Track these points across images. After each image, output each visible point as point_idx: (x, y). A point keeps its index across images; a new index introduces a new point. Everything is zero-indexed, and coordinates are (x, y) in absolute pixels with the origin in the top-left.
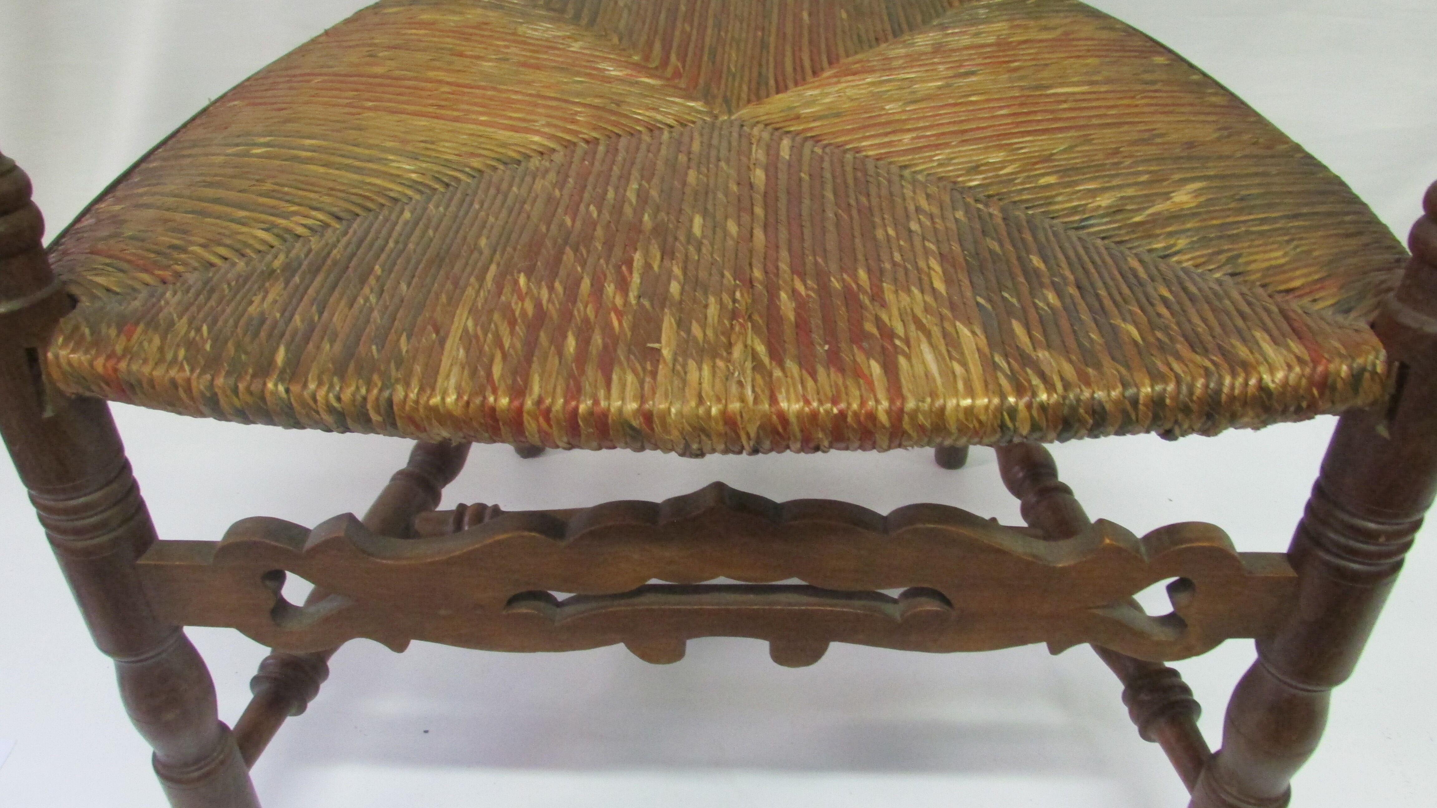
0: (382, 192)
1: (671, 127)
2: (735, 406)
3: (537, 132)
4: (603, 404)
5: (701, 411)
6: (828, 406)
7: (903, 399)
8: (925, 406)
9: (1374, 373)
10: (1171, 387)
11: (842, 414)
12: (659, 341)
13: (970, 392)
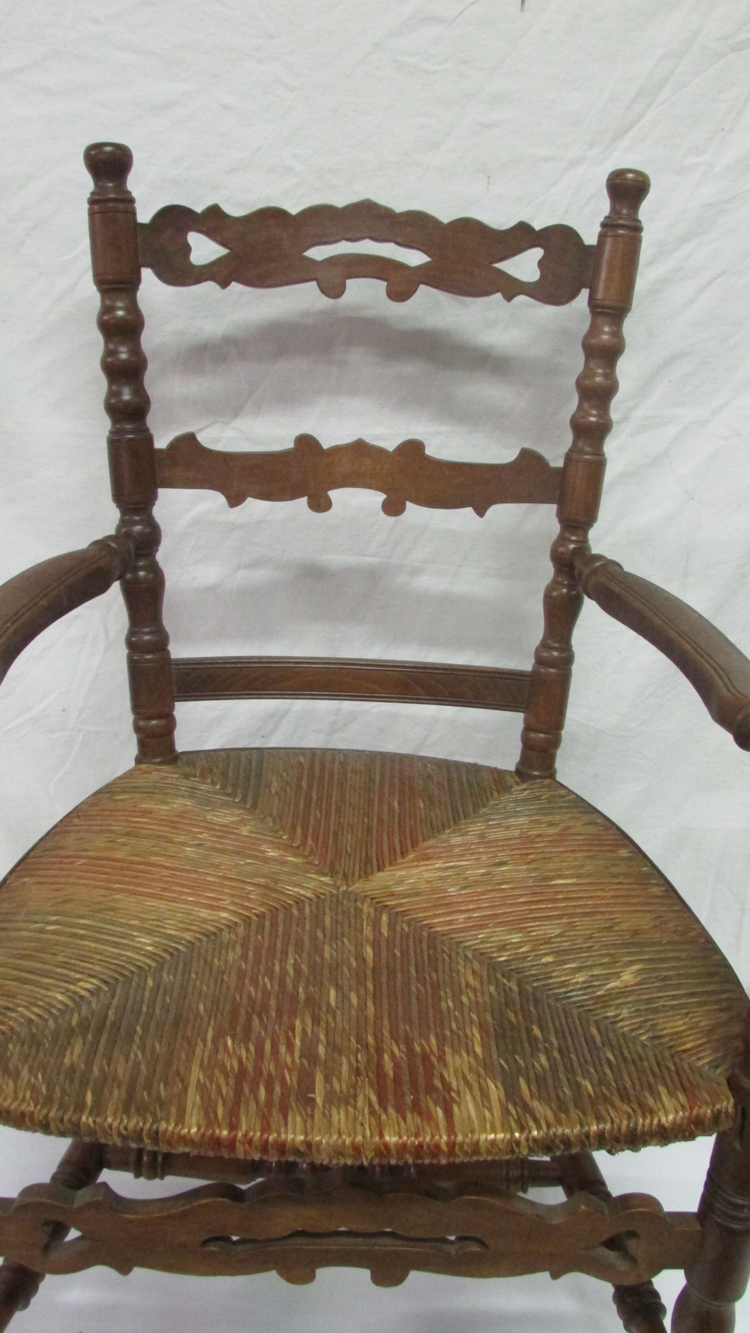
0: (131, 961)
1: (310, 899)
2: (359, 1138)
3: (225, 909)
4: (283, 1136)
5: (340, 1142)
6: (413, 1139)
7: (456, 1135)
8: (468, 1139)
9: (727, 1112)
10: (608, 1126)
11: (421, 1145)
12: (314, 1093)
13: (494, 1130)
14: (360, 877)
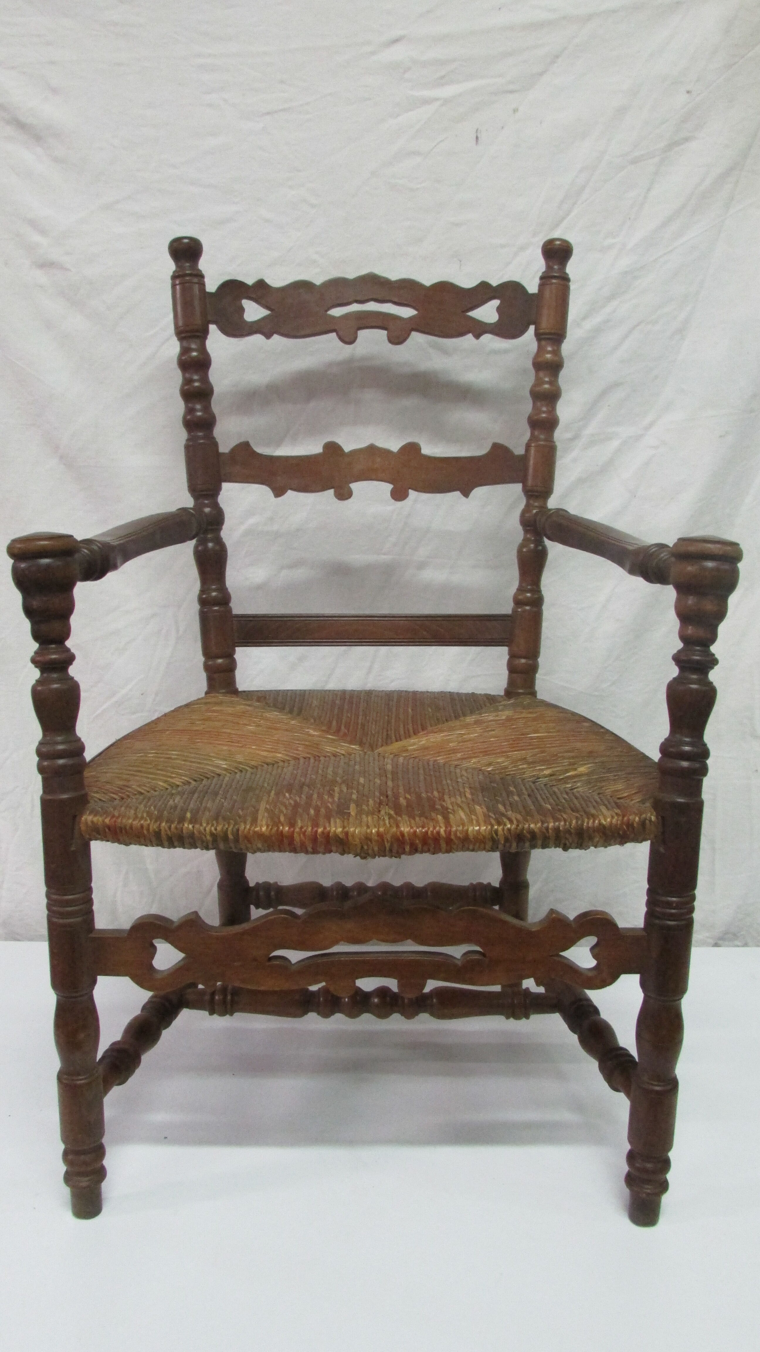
0: (213, 772)
1: (343, 755)
2: (381, 830)
3: (280, 753)
4: (328, 829)
5: (368, 831)
6: (420, 829)
7: (451, 827)
8: (461, 828)
9: (650, 821)
10: (562, 823)
11: (427, 832)
12: (349, 810)
13: (479, 825)
14: (382, 745)
